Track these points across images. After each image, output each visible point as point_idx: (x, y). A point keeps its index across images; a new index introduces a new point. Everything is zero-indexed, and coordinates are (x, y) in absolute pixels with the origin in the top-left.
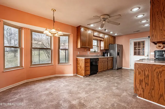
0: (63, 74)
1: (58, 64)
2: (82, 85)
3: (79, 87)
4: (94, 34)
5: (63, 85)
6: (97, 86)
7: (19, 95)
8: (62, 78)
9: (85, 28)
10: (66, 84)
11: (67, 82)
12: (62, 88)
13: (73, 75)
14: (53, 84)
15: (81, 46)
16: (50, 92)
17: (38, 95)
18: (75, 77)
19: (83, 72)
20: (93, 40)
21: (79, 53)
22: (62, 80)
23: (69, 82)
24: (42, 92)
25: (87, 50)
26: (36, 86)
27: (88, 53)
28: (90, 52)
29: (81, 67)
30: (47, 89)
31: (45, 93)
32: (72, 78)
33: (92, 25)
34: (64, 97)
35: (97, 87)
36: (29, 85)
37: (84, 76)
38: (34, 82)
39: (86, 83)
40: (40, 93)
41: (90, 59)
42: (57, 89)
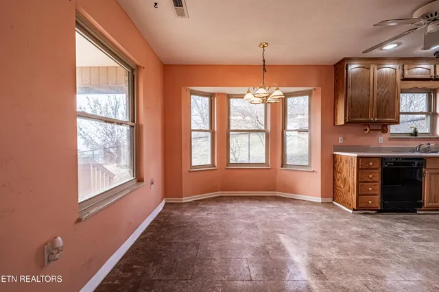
0: (294, 192)
1: (282, 167)
2: (338, 231)
3: (324, 232)
4: (406, 73)
5: (286, 216)
6: (391, 248)
7: (207, 212)
8: (289, 202)
9: (363, 62)
10: (294, 216)
11: (296, 214)
12: (281, 222)
13: (320, 201)
14: (264, 209)
15: (345, 120)
16: (253, 224)
17: (232, 221)
18: (327, 207)
19: (352, 197)
20: (401, 95)
21: (344, 139)
22: (286, 206)
23: (303, 214)
24: (239, 218)
25: (371, 130)
26: (233, 205)
27: (382, 139)
28: (386, 136)
29: (345, 181)
30: (250, 217)
31: (245, 221)
32: (316, 207)
33: (390, 47)
34: (277, 240)
35: (391, 251)
36: (223, 201)
37: (354, 210)
38: (231, 199)
39: (354, 229)
40: (238, 220)
41: (382, 159)
42: (268, 221)
